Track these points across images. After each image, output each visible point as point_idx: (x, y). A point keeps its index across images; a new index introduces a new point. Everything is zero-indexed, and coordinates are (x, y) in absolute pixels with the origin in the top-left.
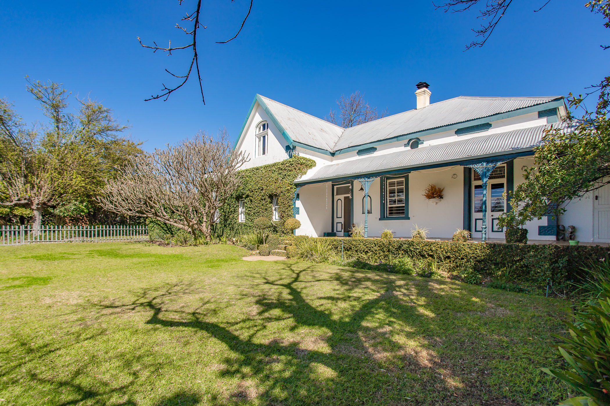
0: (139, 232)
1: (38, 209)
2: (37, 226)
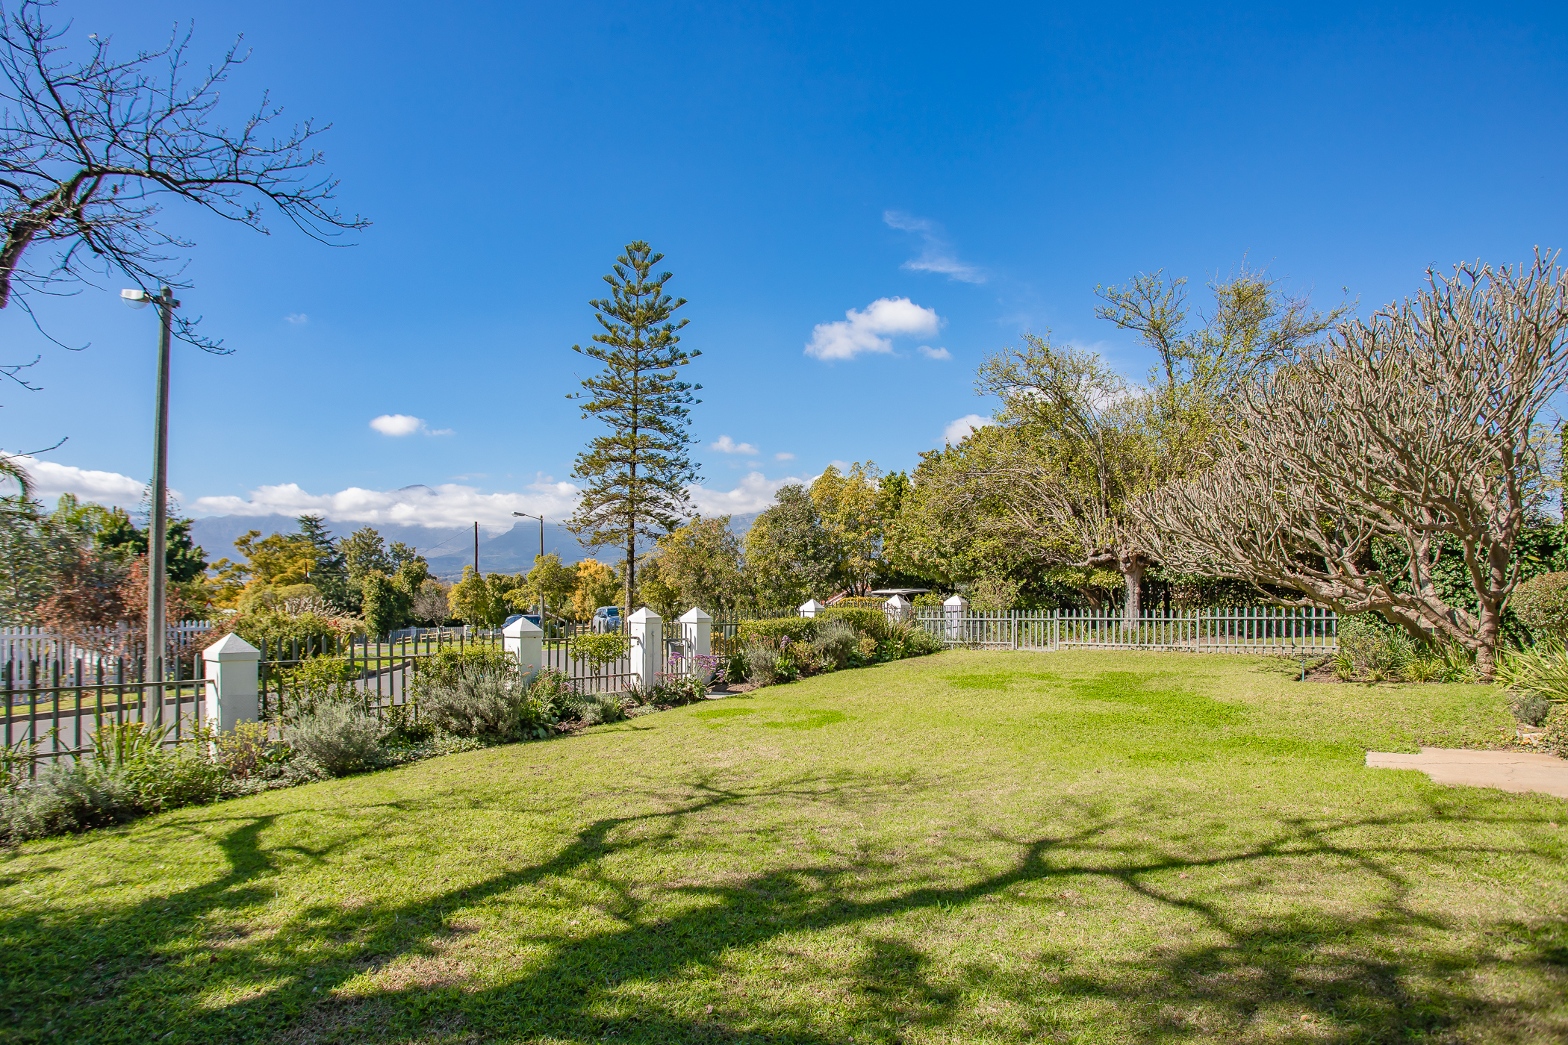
0: (1318, 626)
1: (1130, 571)
2: (1131, 610)
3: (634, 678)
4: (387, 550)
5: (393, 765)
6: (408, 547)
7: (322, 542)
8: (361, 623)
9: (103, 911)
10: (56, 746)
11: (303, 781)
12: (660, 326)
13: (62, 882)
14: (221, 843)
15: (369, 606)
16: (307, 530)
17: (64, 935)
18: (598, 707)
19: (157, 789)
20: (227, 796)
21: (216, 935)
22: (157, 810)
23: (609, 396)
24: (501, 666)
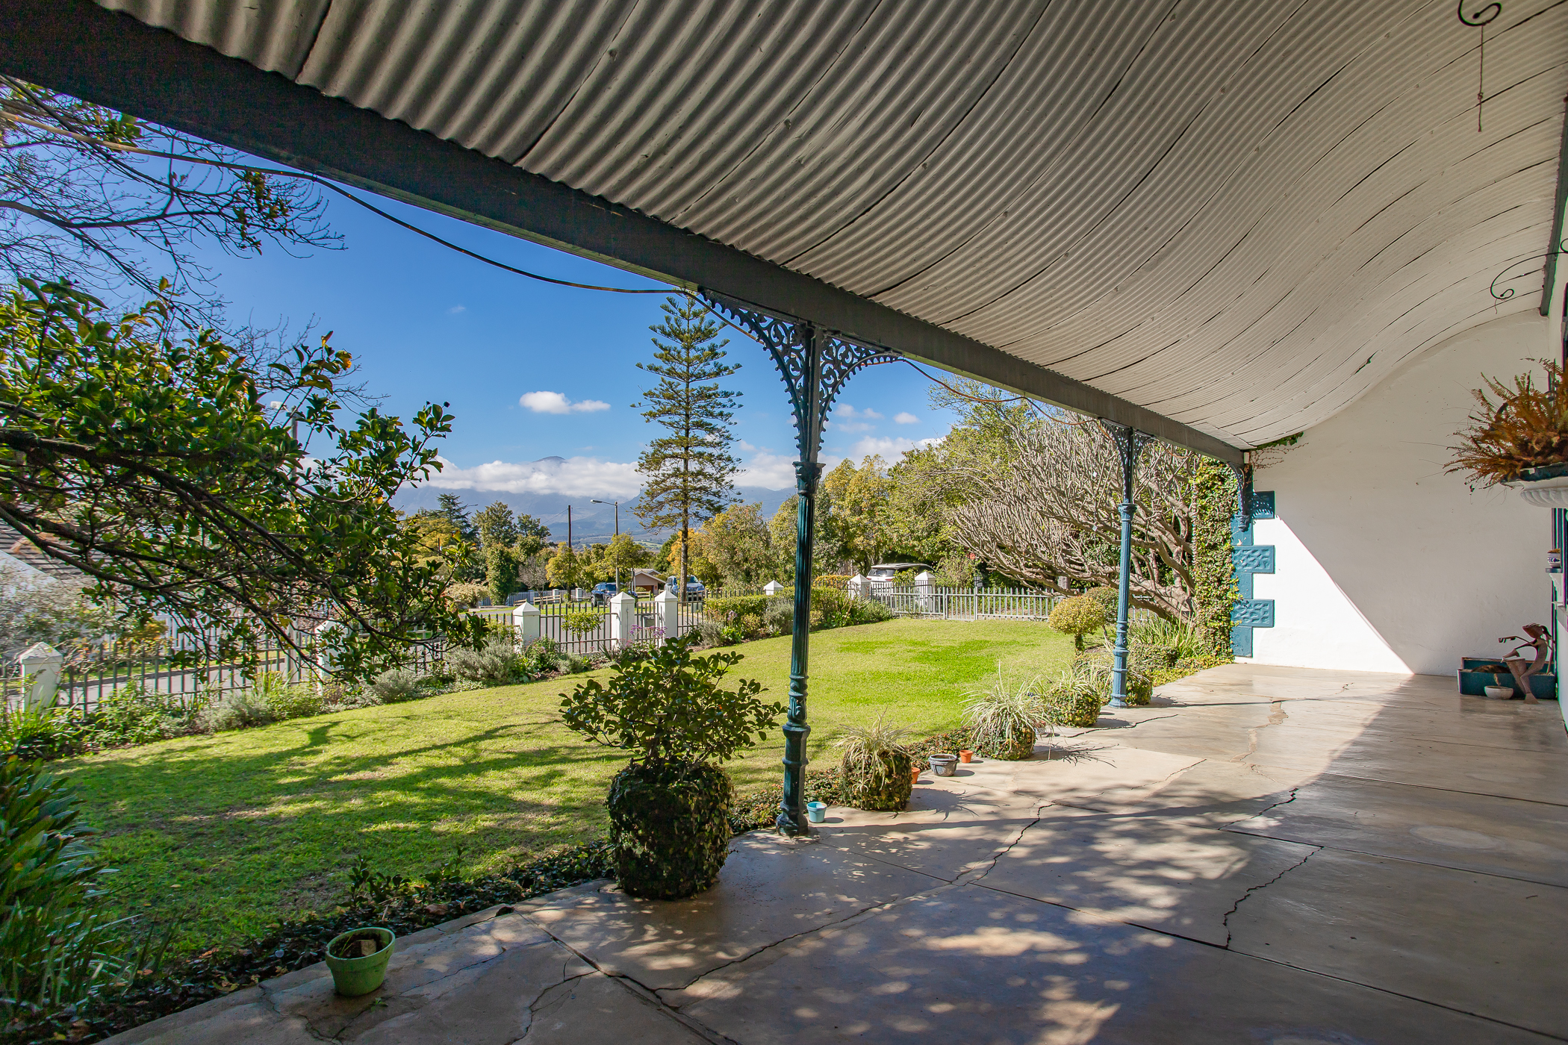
3: (614, 642)
4: (515, 521)
5: (424, 697)
6: (533, 518)
7: (458, 517)
8: (485, 589)
9: (248, 756)
10: (232, 684)
11: (367, 705)
12: (706, 345)
13: (231, 747)
14: (310, 733)
15: (492, 573)
16: (445, 506)
17: (231, 764)
18: (568, 662)
19: (284, 708)
20: (324, 713)
21: (293, 765)
22: (284, 719)
23: (667, 404)
24: (508, 635)
